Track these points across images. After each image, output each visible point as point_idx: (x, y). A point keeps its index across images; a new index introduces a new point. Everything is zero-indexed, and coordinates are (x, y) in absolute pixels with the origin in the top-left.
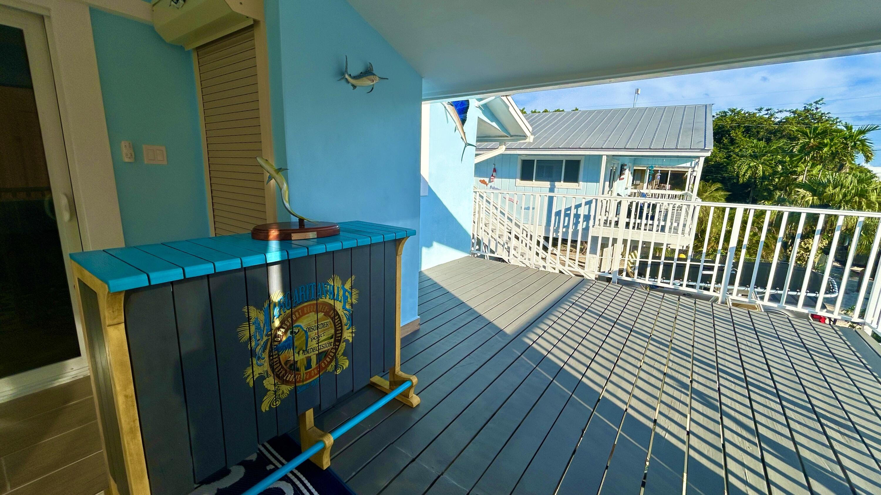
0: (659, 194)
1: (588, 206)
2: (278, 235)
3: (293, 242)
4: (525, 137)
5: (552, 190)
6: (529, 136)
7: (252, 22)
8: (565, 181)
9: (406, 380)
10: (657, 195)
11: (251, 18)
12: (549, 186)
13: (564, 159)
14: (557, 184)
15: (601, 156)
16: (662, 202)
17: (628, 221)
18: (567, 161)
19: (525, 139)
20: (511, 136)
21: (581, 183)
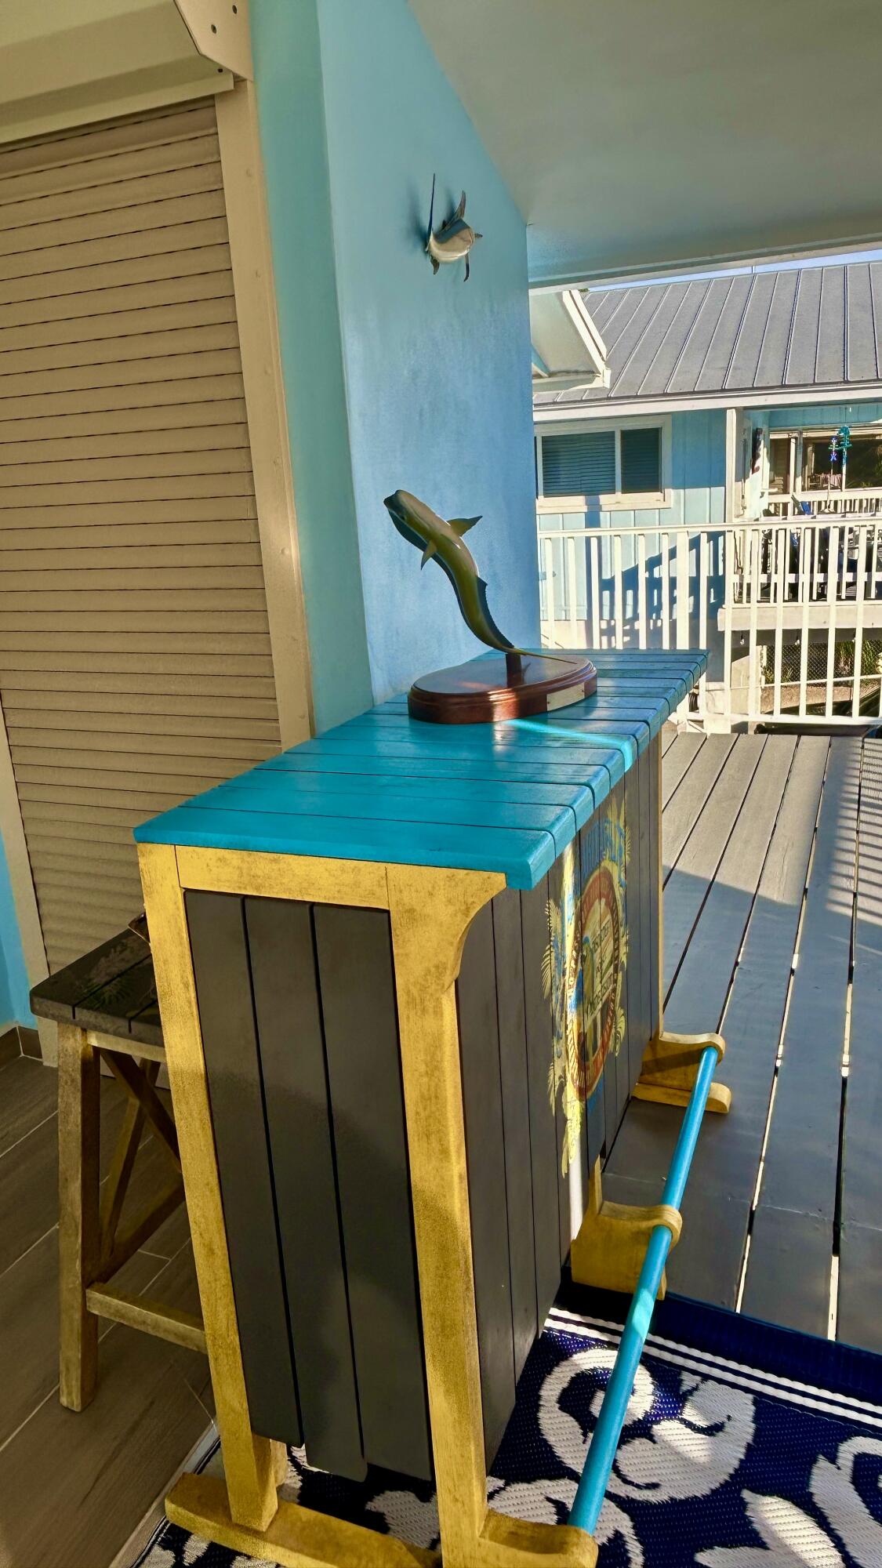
0: (861, 501)
1: (694, 550)
2: (514, 702)
3: (549, 715)
4: (592, 372)
5: (592, 520)
6: (601, 372)
7: (229, 85)
8: (626, 489)
9: (703, 1047)
10: (857, 503)
11: (229, 71)
12: (585, 509)
13: (617, 429)
14: (604, 499)
15: (723, 412)
16: (872, 523)
17: (794, 582)
18: (625, 434)
19: (591, 381)
20: (551, 375)
21: (671, 493)
